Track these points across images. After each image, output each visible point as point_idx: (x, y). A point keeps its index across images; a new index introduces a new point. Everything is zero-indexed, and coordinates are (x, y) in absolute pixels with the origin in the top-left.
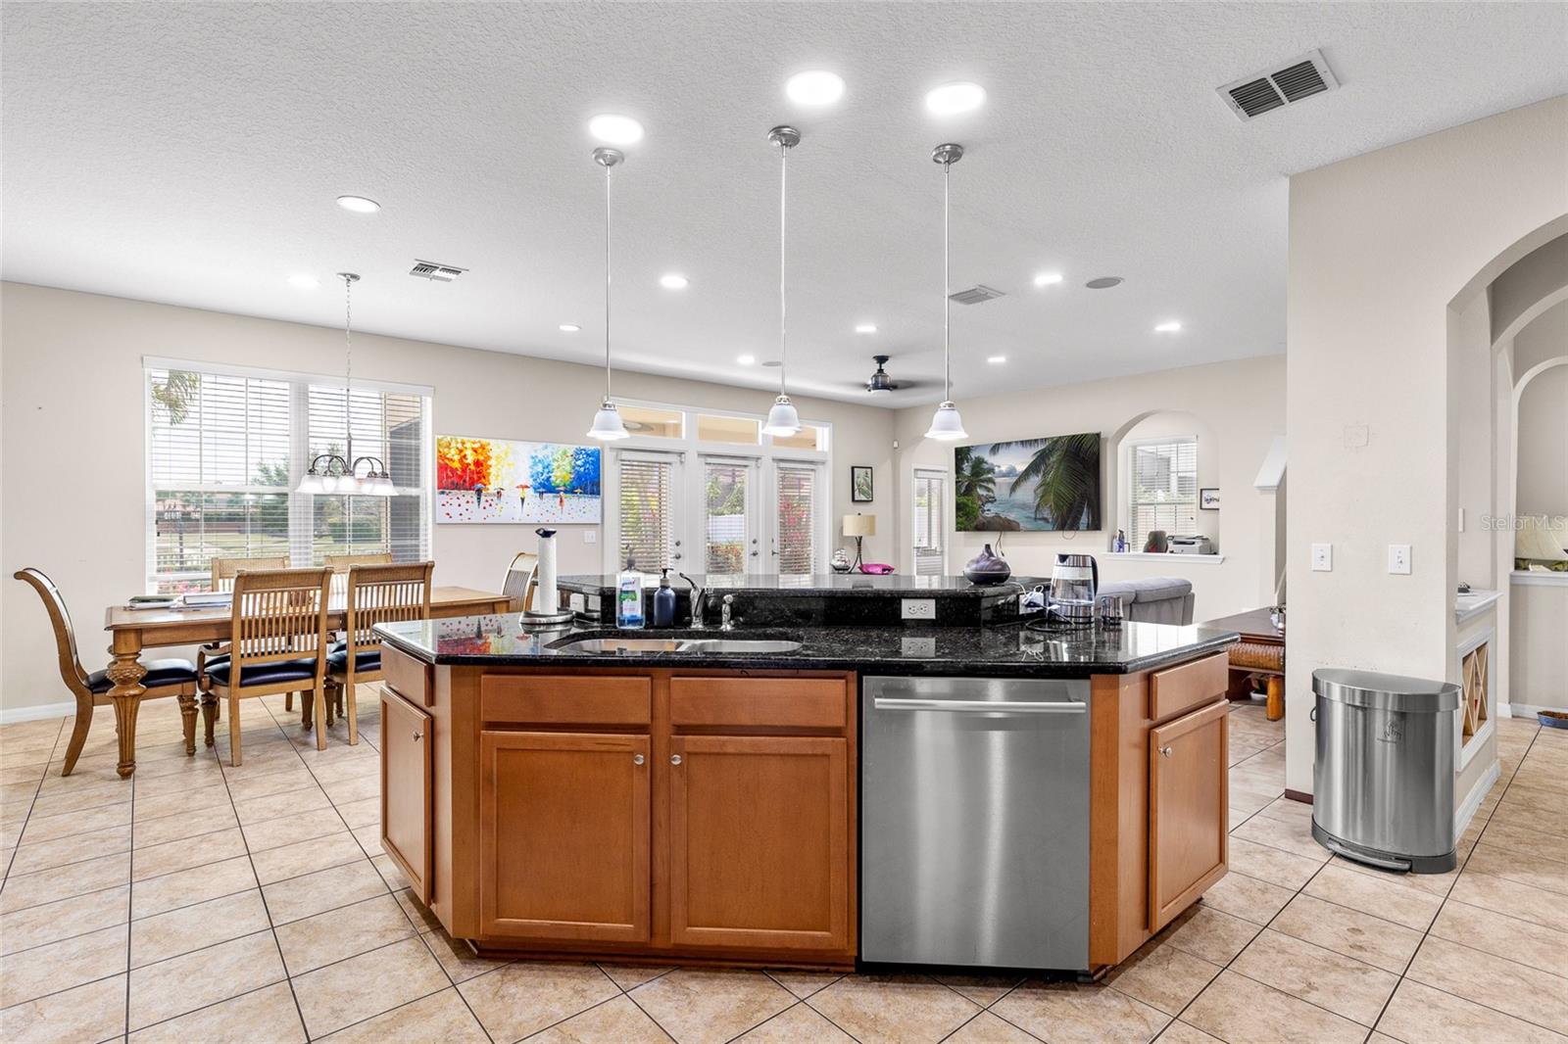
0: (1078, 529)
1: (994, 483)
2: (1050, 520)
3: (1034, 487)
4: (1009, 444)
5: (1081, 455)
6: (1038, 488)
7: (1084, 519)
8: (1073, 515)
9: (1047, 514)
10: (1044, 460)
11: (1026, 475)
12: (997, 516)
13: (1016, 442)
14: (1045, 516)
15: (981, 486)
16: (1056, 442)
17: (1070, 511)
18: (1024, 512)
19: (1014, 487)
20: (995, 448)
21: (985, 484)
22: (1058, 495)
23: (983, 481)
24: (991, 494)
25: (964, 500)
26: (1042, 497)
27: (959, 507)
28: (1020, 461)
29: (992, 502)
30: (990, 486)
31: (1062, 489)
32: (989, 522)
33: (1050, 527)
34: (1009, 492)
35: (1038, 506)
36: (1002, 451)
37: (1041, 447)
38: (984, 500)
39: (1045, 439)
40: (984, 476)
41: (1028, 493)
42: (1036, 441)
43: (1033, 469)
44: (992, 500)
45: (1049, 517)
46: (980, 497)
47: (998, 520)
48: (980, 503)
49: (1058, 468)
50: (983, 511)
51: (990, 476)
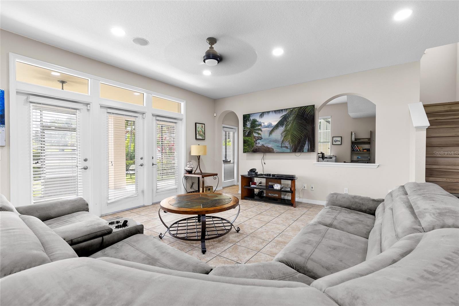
0: (303, 152)
1: (261, 131)
2: (289, 147)
3: (281, 132)
4: (268, 112)
5: (305, 116)
6: (283, 132)
7: (306, 147)
8: (300, 145)
9: (287, 144)
10: (286, 119)
11: (277, 126)
12: (263, 146)
13: (272, 111)
14: (286, 146)
15: (255, 132)
16: (292, 111)
17: (299, 142)
18: (276, 144)
19: (271, 132)
20: (262, 114)
21: (257, 131)
22: (293, 136)
23: (256, 130)
24: (260, 135)
25: (247, 138)
26: (285, 136)
27: (245, 142)
28: (274, 120)
29: (260, 139)
30: (260, 132)
31: (295, 133)
32: (259, 148)
33: (288, 151)
34: (269, 134)
35: (283, 141)
36: (265, 116)
37: (284, 113)
38: (257, 138)
39: (287, 109)
40: (257, 128)
41: (278, 134)
42: (282, 110)
43: (280, 124)
44: (260, 138)
45: (289, 146)
46: (254, 137)
47: (263, 147)
48: (255, 140)
49: (293, 123)
50: (256, 143)
51: (259, 127)
